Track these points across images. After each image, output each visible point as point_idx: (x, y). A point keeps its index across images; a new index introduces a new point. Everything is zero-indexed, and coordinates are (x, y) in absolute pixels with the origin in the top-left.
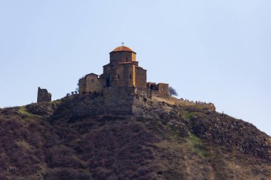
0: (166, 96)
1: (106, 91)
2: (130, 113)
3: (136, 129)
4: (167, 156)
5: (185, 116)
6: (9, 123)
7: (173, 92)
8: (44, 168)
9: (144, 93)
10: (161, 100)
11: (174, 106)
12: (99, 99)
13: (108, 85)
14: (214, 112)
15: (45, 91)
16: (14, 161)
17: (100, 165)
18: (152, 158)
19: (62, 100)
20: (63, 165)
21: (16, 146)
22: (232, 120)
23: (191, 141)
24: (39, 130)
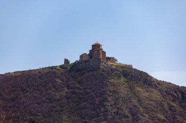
0: (113, 62)
1: (90, 60)
2: (100, 69)
3: (102, 75)
4: (113, 85)
5: (121, 70)
6: (53, 72)
7: (116, 60)
8: (66, 90)
9: (105, 61)
10: (111, 63)
11: (117, 66)
12: (87, 63)
13: (91, 58)
14: (132, 68)
15: (67, 60)
16: (55, 87)
17: (88, 88)
18: (107, 86)
19: (74, 63)
20: (73, 88)
21: (55, 81)
22: (139, 71)
23: (123, 79)
24: (64, 75)
